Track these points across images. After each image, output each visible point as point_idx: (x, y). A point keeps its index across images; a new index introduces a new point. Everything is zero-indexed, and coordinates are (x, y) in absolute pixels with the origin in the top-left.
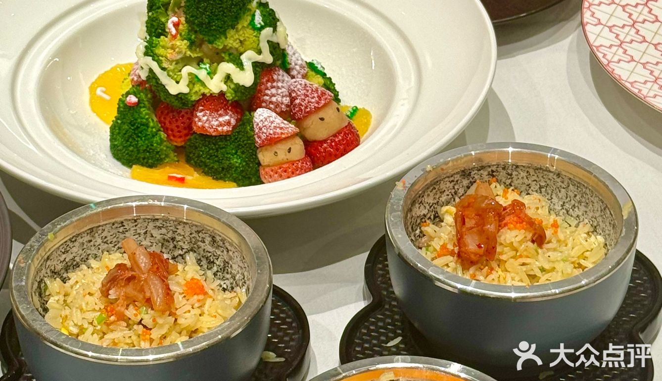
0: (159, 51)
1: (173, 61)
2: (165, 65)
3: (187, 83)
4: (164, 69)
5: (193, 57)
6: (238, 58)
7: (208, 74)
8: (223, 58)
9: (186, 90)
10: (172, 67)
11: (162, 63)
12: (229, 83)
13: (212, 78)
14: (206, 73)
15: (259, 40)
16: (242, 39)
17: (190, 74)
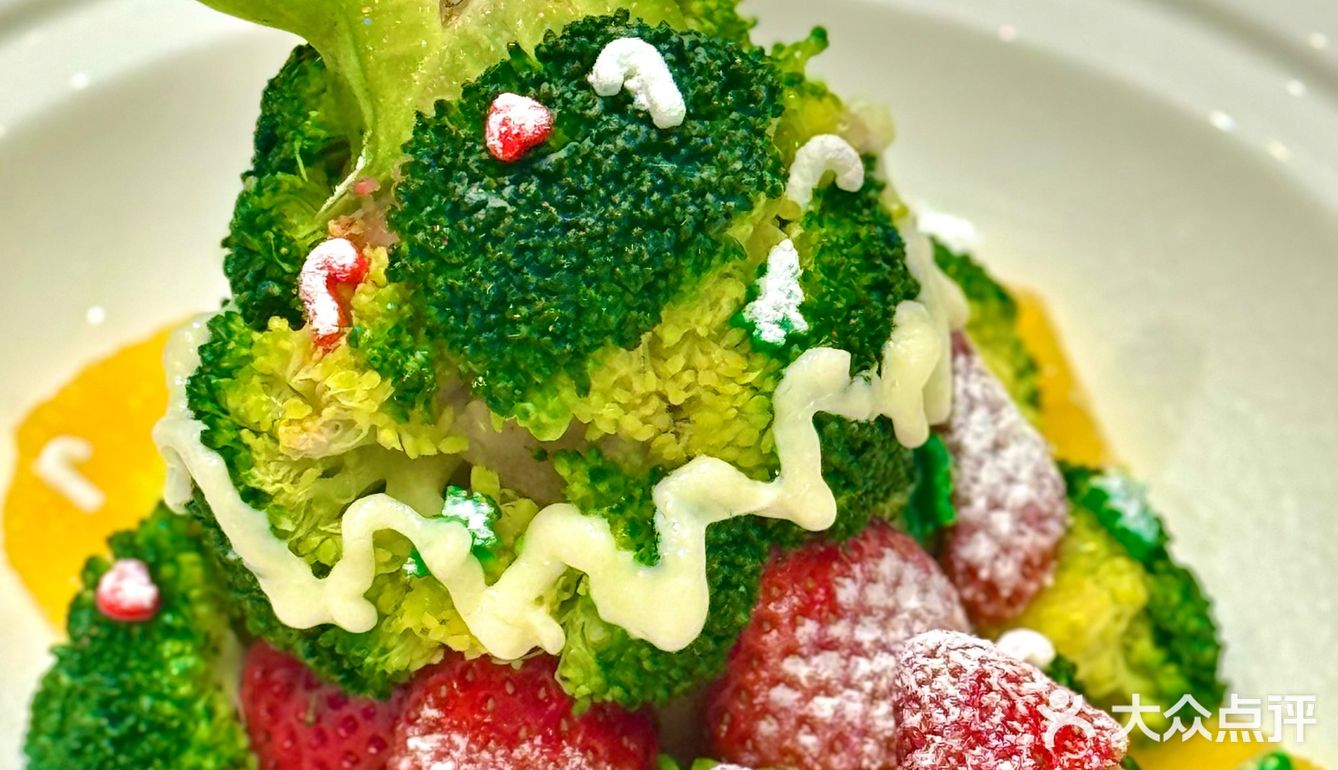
0: (244, 401)
1: (306, 463)
2: (264, 477)
3: (366, 584)
4: (254, 497)
5: (412, 454)
6: (638, 492)
7: (478, 551)
8: (564, 483)
9: (354, 617)
10: (299, 494)
11: (251, 464)
12: (578, 617)
13: (492, 578)
14: (468, 548)
15: (771, 410)
16: (678, 398)
17: (387, 540)
